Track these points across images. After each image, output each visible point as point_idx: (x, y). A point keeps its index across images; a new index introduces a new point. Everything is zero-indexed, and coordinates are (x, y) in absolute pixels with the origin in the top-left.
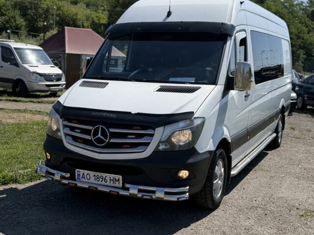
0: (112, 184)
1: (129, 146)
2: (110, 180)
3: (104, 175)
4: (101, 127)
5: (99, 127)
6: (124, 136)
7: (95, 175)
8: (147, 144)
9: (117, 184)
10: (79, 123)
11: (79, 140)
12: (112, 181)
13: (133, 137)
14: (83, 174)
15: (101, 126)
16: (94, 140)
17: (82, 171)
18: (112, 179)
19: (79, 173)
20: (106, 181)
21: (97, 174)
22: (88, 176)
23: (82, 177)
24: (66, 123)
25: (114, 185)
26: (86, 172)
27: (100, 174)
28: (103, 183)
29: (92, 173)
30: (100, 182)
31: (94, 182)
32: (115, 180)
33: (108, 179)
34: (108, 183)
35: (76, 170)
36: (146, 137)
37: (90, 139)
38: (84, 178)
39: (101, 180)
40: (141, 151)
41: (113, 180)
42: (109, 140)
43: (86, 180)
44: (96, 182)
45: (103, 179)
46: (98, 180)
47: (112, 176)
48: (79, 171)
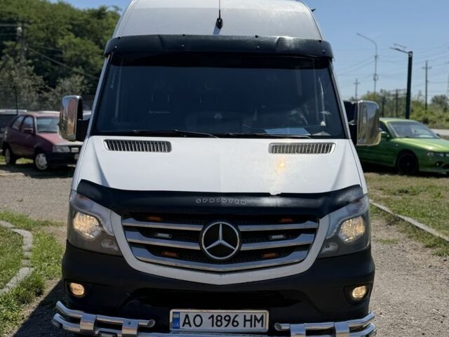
0: (248, 328)
1: (274, 255)
2: (245, 320)
3: (232, 313)
4: (223, 225)
5: (219, 225)
6: (265, 236)
7: (212, 316)
8: (307, 247)
9: (259, 327)
10: (164, 221)
11: (166, 253)
12: (248, 324)
13: (281, 236)
14: (187, 316)
15: (221, 223)
16: (207, 250)
17: (183, 312)
18: (248, 318)
19: (177, 316)
20: (235, 324)
21: (216, 312)
22: (198, 319)
23: (185, 323)
24: (131, 222)
25: (253, 329)
26: (192, 312)
27: (223, 312)
28: (230, 328)
29: (206, 314)
30: (222, 328)
31: (210, 328)
32: (256, 319)
33: (240, 319)
34: (240, 328)
35: (172, 311)
36: (302, 236)
37: (198, 248)
38: (189, 323)
39: (225, 323)
40: (297, 260)
41: (251, 320)
42: (240, 247)
43: (193, 327)
44: (215, 328)
45: (229, 321)
46: (219, 323)
47: (249, 313)
48: (179, 313)
